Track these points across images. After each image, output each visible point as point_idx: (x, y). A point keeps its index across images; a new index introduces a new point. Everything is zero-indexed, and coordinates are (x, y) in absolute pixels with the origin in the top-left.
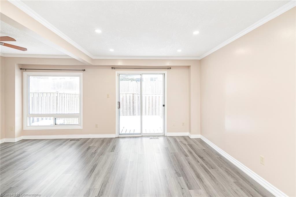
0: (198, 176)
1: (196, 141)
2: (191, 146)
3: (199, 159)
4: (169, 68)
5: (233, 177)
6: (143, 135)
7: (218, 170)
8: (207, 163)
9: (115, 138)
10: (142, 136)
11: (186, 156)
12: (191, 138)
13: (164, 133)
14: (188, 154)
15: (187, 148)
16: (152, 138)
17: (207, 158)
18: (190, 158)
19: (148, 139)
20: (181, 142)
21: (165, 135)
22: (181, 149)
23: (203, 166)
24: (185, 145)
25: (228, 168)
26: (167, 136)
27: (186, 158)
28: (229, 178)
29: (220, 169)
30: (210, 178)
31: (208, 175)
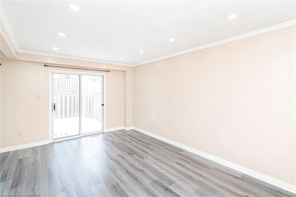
0: (144, 152)
1: (131, 131)
2: (129, 135)
3: (140, 142)
4: (108, 71)
5: (162, 146)
6: (82, 135)
7: (153, 145)
8: (145, 143)
9: (48, 144)
10: (81, 137)
11: (130, 142)
12: (126, 130)
13: (103, 130)
14: (130, 141)
15: (128, 138)
16: (93, 136)
17: (144, 140)
18: (133, 142)
19: (89, 138)
20: (121, 134)
21: (104, 132)
22: (124, 139)
23: (144, 145)
24: (125, 135)
25: (158, 143)
26: (106, 133)
27: (130, 143)
28: (160, 147)
29: (154, 144)
30: (151, 150)
31: (149, 149)
